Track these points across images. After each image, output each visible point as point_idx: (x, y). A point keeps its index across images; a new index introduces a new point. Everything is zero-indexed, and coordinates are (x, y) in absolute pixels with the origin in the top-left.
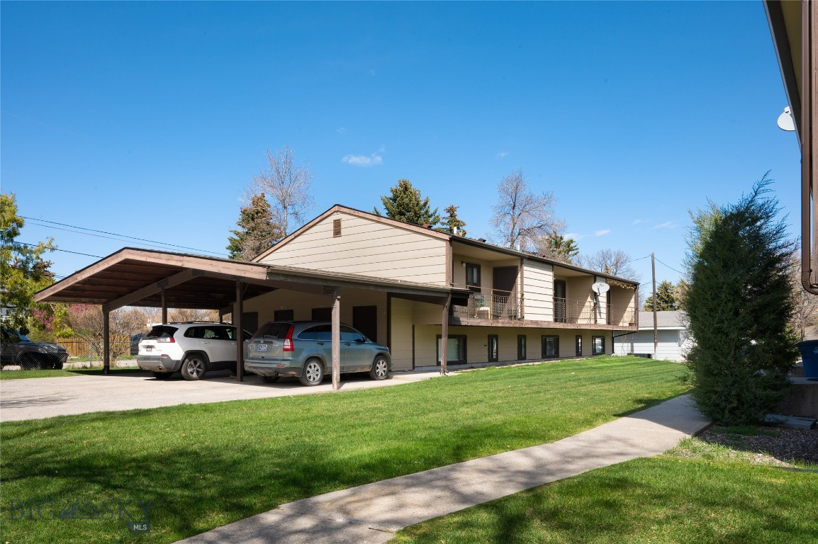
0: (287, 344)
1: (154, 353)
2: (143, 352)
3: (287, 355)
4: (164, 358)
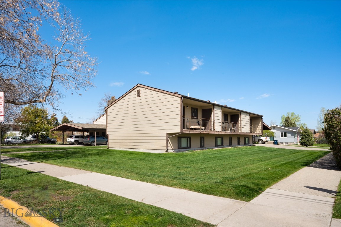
0: (88, 139)
1: (69, 140)
2: (68, 140)
3: (88, 141)
4: (71, 141)
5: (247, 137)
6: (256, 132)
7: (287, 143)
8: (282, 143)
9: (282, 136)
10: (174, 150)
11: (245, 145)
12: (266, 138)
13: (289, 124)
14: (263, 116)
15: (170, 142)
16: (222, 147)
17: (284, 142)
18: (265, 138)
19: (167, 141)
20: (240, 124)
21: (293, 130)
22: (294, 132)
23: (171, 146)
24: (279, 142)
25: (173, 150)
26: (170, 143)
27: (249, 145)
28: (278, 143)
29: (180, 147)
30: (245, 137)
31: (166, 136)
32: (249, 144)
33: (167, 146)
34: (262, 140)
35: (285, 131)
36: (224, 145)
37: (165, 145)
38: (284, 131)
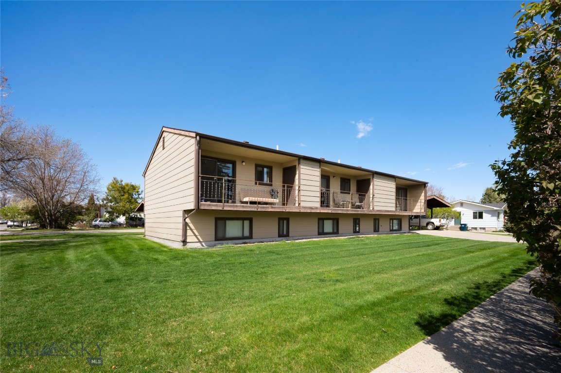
5: (395, 219)
6: (415, 211)
7: (484, 229)
8: (476, 229)
9: (475, 217)
10: (203, 243)
11: (391, 232)
12: (440, 220)
13: (492, 200)
14: (427, 183)
15: (193, 227)
16: (336, 235)
17: (478, 226)
18: (438, 220)
19: (186, 225)
20: (371, 196)
21: (495, 208)
22: (496, 210)
23: (195, 235)
24: (470, 226)
25: (200, 242)
26: (191, 229)
27: (402, 232)
28: (468, 229)
29: (220, 237)
30: (390, 219)
31: (182, 215)
32: (401, 230)
33: (185, 235)
34: (433, 223)
35: (480, 210)
36: (340, 232)
37: (180, 232)
38: (478, 210)
